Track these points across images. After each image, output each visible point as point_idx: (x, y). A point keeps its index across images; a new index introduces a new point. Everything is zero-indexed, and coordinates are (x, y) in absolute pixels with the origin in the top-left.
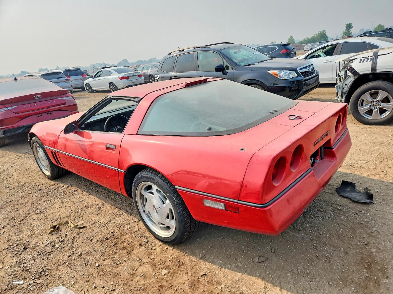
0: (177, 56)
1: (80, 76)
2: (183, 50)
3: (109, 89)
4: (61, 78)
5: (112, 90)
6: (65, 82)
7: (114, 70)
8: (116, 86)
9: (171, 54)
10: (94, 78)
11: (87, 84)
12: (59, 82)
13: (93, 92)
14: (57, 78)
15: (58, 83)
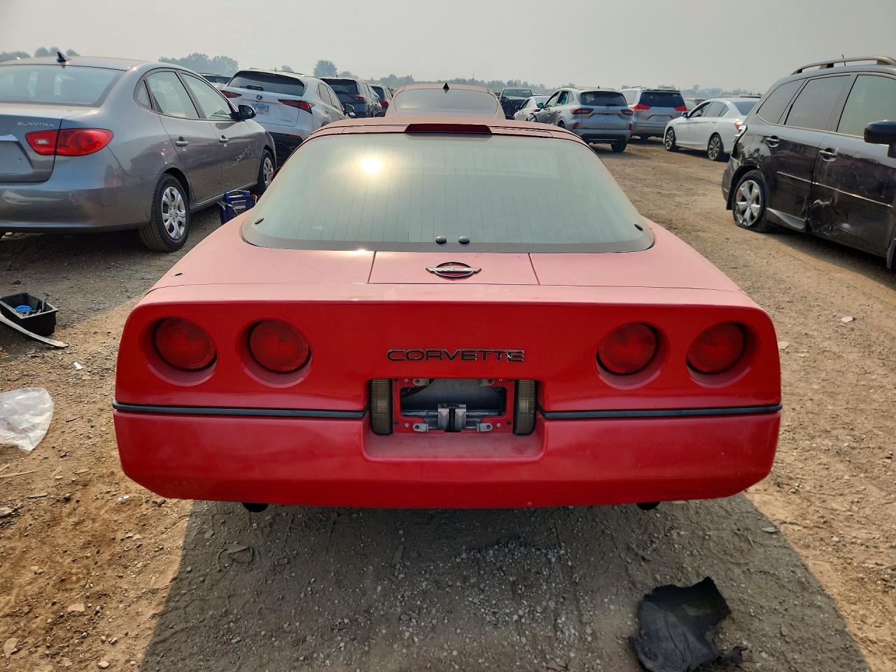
0: (808, 79)
1: (673, 108)
2: (831, 65)
3: (706, 149)
4: (615, 105)
5: (710, 152)
6: (619, 115)
7: (736, 104)
8: (722, 145)
9: (800, 71)
10: (687, 117)
11: (671, 128)
12: (607, 114)
13: (675, 149)
14: (608, 105)
15: (606, 116)
